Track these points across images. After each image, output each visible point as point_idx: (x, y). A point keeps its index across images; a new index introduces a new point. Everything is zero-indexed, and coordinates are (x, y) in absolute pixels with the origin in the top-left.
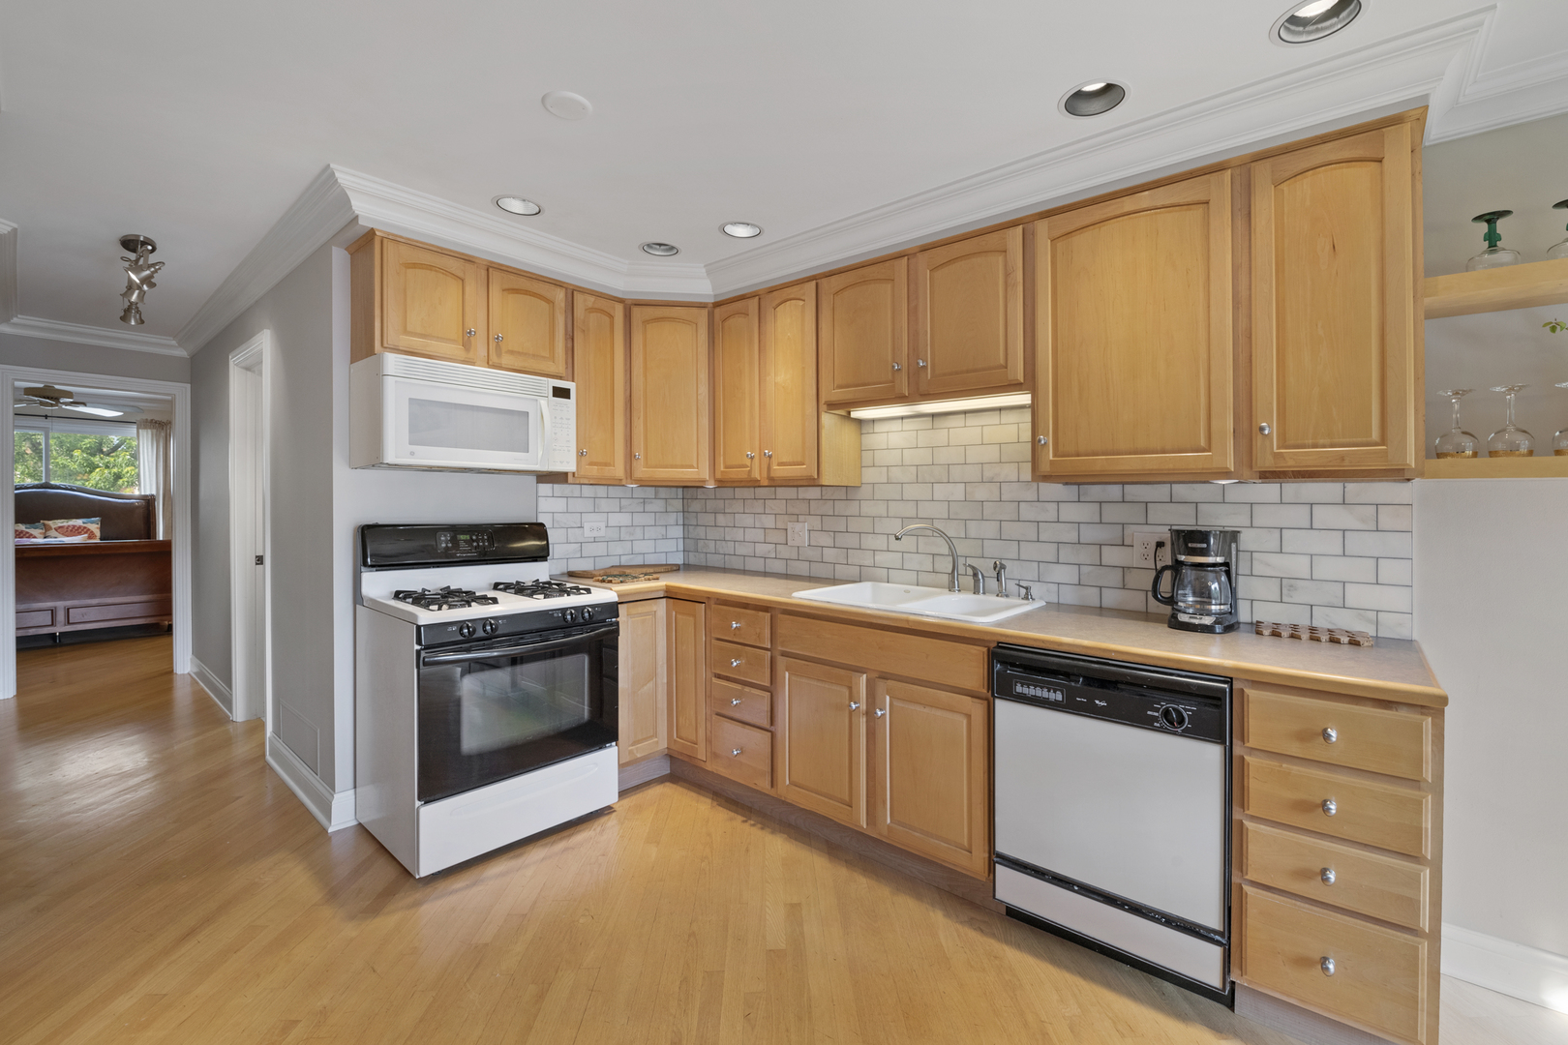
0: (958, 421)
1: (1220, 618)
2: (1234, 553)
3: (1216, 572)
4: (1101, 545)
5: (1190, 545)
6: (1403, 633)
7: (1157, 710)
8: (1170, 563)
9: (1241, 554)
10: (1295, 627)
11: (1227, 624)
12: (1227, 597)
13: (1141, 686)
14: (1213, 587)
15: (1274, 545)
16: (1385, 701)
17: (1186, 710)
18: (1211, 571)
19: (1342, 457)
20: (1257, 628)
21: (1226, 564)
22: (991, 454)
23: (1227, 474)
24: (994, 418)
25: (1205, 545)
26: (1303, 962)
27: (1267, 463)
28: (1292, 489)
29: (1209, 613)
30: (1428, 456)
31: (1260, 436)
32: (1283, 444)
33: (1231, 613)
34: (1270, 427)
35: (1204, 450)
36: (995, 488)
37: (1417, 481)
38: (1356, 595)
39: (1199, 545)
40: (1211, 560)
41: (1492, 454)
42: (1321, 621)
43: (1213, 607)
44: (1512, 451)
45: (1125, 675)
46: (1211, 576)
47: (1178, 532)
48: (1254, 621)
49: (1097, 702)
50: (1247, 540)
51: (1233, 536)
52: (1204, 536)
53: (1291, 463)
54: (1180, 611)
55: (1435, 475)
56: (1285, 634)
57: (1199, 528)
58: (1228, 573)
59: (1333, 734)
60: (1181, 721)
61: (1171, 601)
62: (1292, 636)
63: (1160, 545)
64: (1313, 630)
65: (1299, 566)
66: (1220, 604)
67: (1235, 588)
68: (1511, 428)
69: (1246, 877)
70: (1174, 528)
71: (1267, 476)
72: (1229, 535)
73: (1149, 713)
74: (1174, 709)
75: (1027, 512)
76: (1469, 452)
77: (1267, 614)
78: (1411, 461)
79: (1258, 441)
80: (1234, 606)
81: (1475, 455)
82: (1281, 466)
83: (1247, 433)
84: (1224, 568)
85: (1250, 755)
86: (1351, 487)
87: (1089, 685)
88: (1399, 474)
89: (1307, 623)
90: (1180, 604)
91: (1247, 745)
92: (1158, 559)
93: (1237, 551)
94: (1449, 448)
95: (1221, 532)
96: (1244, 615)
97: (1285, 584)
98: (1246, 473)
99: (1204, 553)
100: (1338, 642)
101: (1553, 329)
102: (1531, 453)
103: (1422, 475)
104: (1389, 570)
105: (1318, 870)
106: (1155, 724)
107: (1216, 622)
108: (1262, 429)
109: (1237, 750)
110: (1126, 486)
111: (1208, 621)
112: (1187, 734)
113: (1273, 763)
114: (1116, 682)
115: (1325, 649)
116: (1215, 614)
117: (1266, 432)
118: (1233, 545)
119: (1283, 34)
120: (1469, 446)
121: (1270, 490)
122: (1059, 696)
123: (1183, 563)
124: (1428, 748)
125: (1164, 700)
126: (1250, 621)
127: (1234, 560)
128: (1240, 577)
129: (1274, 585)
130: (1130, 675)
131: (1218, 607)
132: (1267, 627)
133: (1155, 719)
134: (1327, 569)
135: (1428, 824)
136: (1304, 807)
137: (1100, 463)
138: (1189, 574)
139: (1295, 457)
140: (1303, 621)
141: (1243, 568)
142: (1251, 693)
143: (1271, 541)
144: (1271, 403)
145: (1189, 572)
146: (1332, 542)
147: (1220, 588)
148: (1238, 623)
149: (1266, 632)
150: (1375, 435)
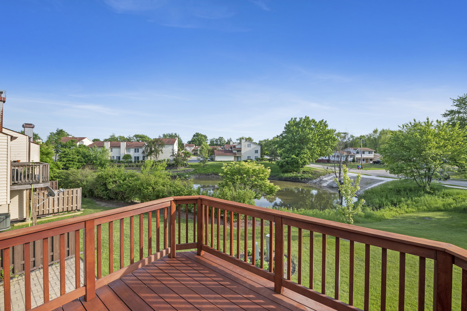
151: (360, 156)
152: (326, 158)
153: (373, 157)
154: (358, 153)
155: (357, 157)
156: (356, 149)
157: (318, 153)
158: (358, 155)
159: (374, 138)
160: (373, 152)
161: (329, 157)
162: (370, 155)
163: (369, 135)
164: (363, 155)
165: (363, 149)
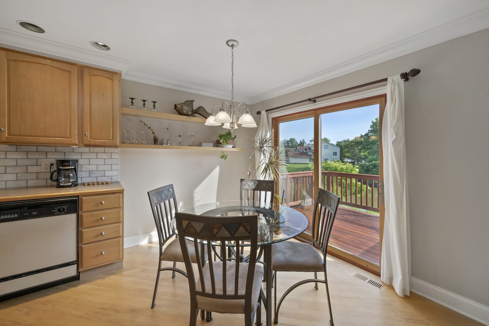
1: (73, 182)
2: (77, 165)
3: (72, 171)
4: (27, 166)
5: (64, 164)
6: (117, 180)
7: (56, 210)
8: (56, 170)
9: (78, 166)
10: (93, 182)
11: (75, 184)
12: (75, 177)
13: (50, 204)
14: (71, 175)
15: (88, 163)
16: (113, 193)
17: (65, 207)
18: (70, 171)
19: (105, 142)
20: (83, 184)
21: (75, 169)
23: (76, 145)
25: (69, 164)
26: (97, 256)
27: (87, 143)
28: (92, 149)
29: (70, 182)
30: (121, 143)
31: (85, 136)
32: (91, 138)
33: (76, 181)
34: (88, 134)
35: (69, 138)
37: (119, 148)
38: (107, 173)
39: (67, 164)
40: (70, 168)
41: (132, 143)
42: (99, 180)
43: (71, 180)
44: (135, 143)
45: (43, 202)
46: (70, 172)
47: (59, 161)
48: (82, 183)
49: (33, 213)
50: (81, 162)
51: (77, 161)
52: (68, 161)
53: (93, 143)
54: (60, 183)
55: (123, 147)
56: (91, 184)
57: (65, 159)
58: (75, 171)
59: (103, 202)
60: (64, 210)
61: (57, 180)
62: (93, 185)
63: (52, 165)
64: (97, 182)
65: (94, 168)
66: (73, 179)
67: (77, 175)
68: (135, 139)
69: (83, 243)
70: (56, 159)
71: (86, 146)
72: (75, 161)
73: (53, 211)
74: (61, 208)
76: (128, 143)
77: (85, 180)
78: (118, 144)
79: (85, 137)
80: (77, 179)
81: (129, 143)
82: (90, 143)
83: (81, 134)
84: (74, 170)
85: (83, 213)
86: (106, 149)
87: (29, 209)
88: (115, 146)
89: (96, 181)
90: (60, 181)
91: (83, 211)
92: (51, 169)
93: (78, 165)
94: (125, 142)
95: (73, 160)
96: (79, 182)
97: (91, 173)
98: (81, 145)
99: (69, 166)
100: (103, 184)
101: (141, 122)
102: (138, 144)
103: (120, 147)
104: (114, 167)
105: (100, 233)
106: (55, 214)
107: (72, 184)
108: (85, 134)
109: (80, 213)
110: (38, 147)
111: (69, 184)
112: (66, 213)
113: (89, 213)
114: (41, 205)
115: (101, 186)
116: (71, 182)
117: (87, 135)
118: (77, 163)
119: (93, 44)
120: (128, 141)
121: (87, 149)
122: (16, 216)
123: (61, 169)
124: (121, 200)
125: (58, 206)
126: (81, 183)
127: (77, 167)
128: (78, 172)
129: (88, 173)
130: (46, 202)
131: (72, 180)
132: (86, 183)
133: (56, 212)
134: (101, 168)
135: (121, 215)
136: (97, 221)
137: (31, 139)
138: (62, 172)
139: (93, 142)
140: (95, 181)
141: (79, 169)
142: (84, 198)
143: (87, 162)
144: (88, 128)
145: (63, 172)
146: (102, 162)
147: (73, 175)
148: (78, 184)
149: (86, 185)
150: (111, 138)
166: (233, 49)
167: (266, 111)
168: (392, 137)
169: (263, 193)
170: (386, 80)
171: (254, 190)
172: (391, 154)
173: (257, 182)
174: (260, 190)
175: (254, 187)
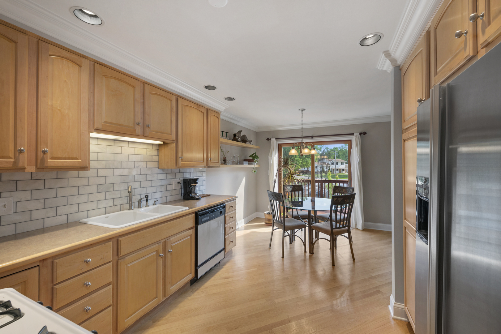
0: (126, 145)
4: (167, 185)
22: (138, 158)
24: (139, 146)
27: (210, 165)
35: (203, 162)
36: (139, 170)
49: (213, 216)
63: (178, 183)
75: (149, 178)
79: (209, 161)
85: (226, 214)
122: (208, 218)
136: (229, 219)
139: (212, 164)
151: (335, 167)
152: (305, 169)
153: (345, 167)
154: (332, 164)
155: (332, 167)
156: (331, 161)
157: (300, 164)
158: (332, 165)
159: (345, 150)
160: (345, 163)
161: (308, 169)
162: (342, 165)
163: (341, 147)
164: (337, 165)
165: (336, 160)
166: (302, 113)
167: (276, 139)
168: (357, 160)
169: (296, 192)
170: (353, 134)
171: (291, 191)
172: (357, 168)
173: (292, 187)
174: (295, 191)
175: (291, 190)
